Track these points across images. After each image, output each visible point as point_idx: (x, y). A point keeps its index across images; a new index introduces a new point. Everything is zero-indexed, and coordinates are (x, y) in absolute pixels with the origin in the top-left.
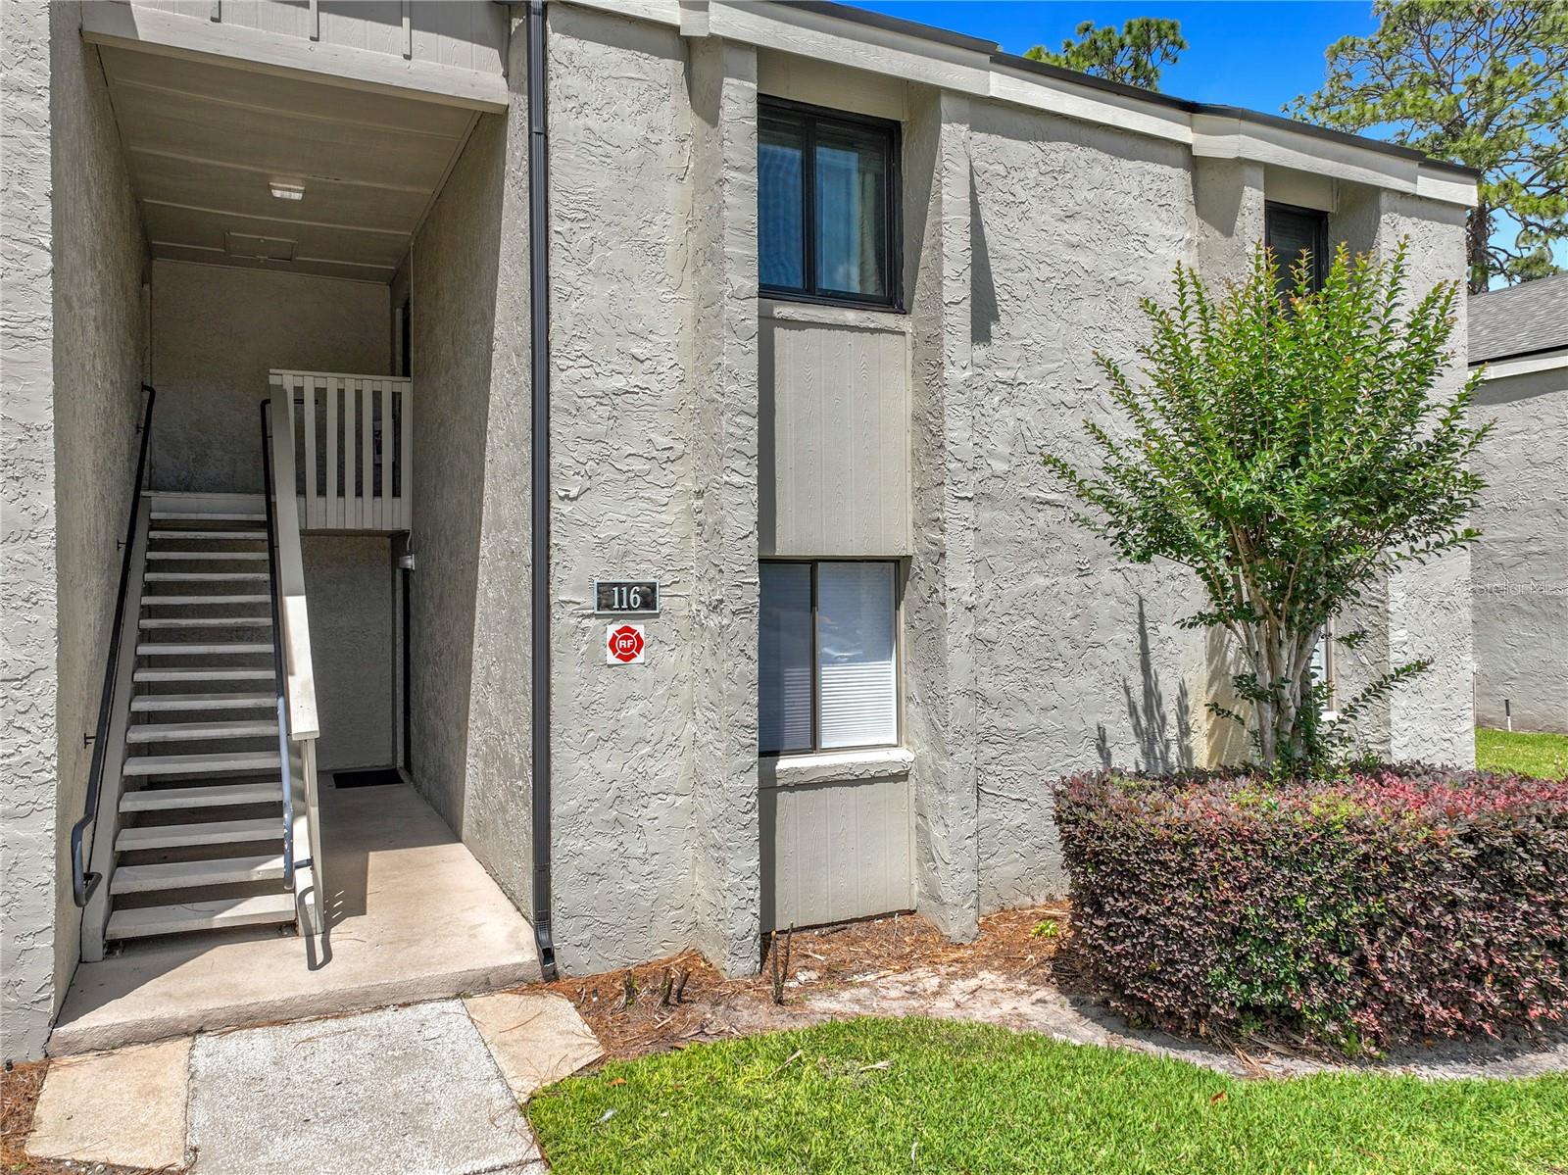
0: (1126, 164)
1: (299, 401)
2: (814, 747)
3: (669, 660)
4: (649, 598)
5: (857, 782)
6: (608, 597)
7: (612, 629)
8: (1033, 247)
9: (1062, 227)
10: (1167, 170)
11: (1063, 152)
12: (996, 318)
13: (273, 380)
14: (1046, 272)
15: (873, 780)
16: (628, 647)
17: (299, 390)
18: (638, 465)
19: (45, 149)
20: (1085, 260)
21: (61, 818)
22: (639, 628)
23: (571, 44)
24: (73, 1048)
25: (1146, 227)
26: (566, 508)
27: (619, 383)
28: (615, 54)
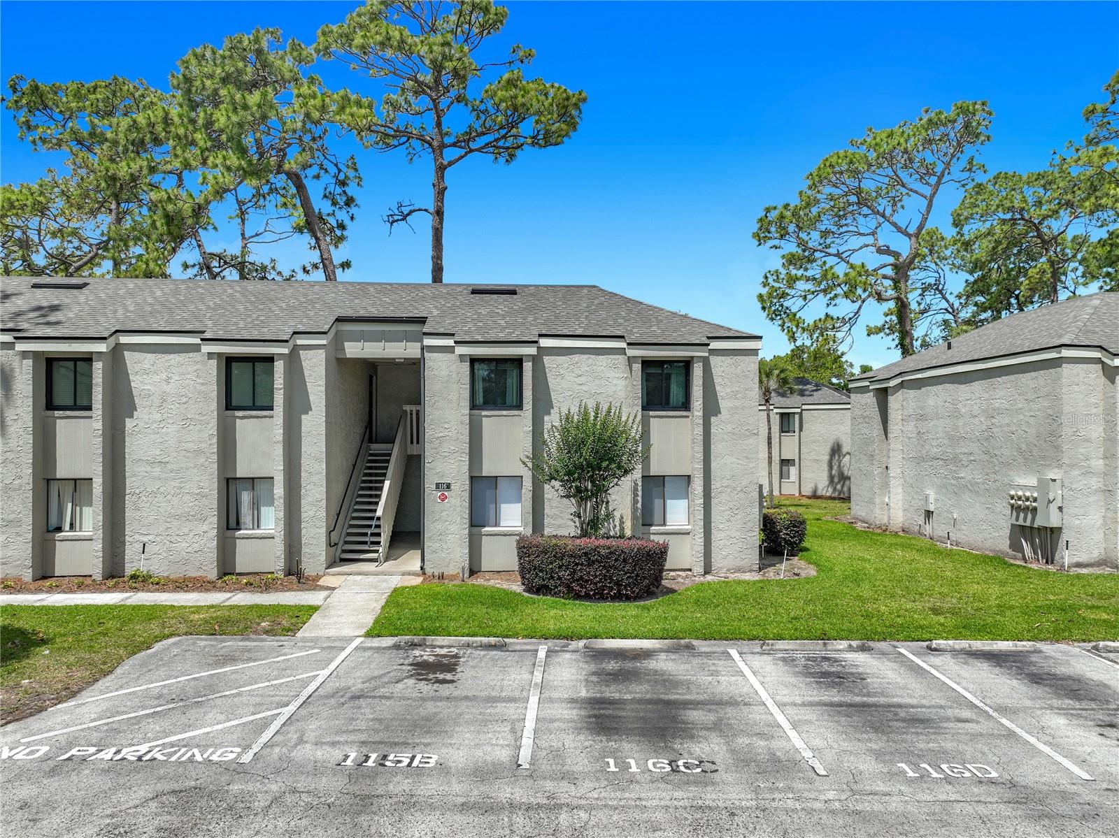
0: (600, 357)
1: (411, 414)
2: (496, 525)
3: (453, 501)
4: (449, 486)
5: (506, 535)
6: (438, 485)
7: (439, 494)
8: (566, 387)
9: (576, 380)
10: (618, 356)
11: (576, 357)
12: (553, 408)
13: (404, 408)
14: (571, 393)
15: (510, 535)
16: (443, 498)
17: (411, 411)
18: (446, 454)
19: (324, 397)
20: (585, 388)
21: (327, 529)
22: (446, 494)
23: (430, 354)
24: (329, 574)
25: (609, 375)
26: (428, 465)
27: (442, 434)
28: (441, 355)
